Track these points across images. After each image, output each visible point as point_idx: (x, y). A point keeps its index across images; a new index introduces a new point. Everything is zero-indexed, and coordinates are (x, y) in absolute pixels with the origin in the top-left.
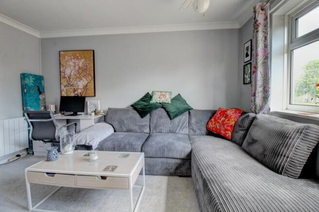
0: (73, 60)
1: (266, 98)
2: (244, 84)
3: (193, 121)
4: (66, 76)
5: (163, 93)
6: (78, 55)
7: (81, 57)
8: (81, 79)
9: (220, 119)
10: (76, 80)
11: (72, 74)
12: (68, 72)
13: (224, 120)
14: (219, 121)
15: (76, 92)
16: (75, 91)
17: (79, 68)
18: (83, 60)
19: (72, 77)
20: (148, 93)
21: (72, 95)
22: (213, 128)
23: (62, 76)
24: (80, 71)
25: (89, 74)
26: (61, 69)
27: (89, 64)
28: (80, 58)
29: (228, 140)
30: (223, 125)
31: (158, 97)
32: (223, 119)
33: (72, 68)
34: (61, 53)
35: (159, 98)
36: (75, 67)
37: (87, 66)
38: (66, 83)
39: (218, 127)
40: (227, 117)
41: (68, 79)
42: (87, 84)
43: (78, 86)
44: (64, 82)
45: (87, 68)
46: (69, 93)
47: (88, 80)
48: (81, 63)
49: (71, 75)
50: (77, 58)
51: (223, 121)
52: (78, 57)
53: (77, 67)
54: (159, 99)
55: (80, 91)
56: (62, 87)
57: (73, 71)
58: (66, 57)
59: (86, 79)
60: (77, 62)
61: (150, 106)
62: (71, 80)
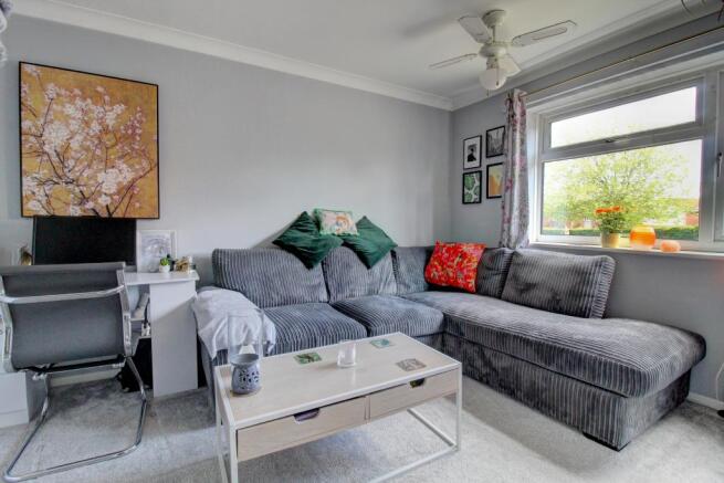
0: (79, 102)
1: (523, 226)
2: (464, 203)
3: (403, 268)
4: (46, 148)
5: (341, 215)
6: (100, 89)
7: (112, 96)
8: (108, 164)
9: (453, 261)
10: (89, 166)
11: (75, 145)
12: (55, 137)
13: (462, 262)
14: (449, 263)
15: (90, 205)
16: (83, 199)
17: (105, 130)
18: (119, 108)
19: (73, 154)
20: (305, 213)
21: (75, 211)
22: (440, 277)
23: (26, 147)
24: (108, 140)
25: (143, 153)
26: (26, 124)
27: (140, 122)
28: (107, 98)
29: (472, 293)
30: (461, 270)
31: (334, 221)
32: (458, 259)
33: (74, 125)
34: (27, 69)
35: (337, 224)
36: (87, 124)
37: (134, 128)
38: (44, 173)
39: (451, 274)
40: (464, 255)
41: (55, 159)
42: (134, 181)
43: (100, 184)
44: (36, 169)
45: (134, 134)
46: (55, 204)
47: (136, 171)
48: (113, 115)
49: (68, 147)
50: (97, 98)
51: (459, 264)
52: (100, 96)
53: (96, 127)
54: (336, 227)
55: (103, 201)
56: (28, 183)
57: (79, 138)
58: (51, 86)
59: (131, 166)
60: (97, 110)
61: (323, 243)
62: (71, 163)
